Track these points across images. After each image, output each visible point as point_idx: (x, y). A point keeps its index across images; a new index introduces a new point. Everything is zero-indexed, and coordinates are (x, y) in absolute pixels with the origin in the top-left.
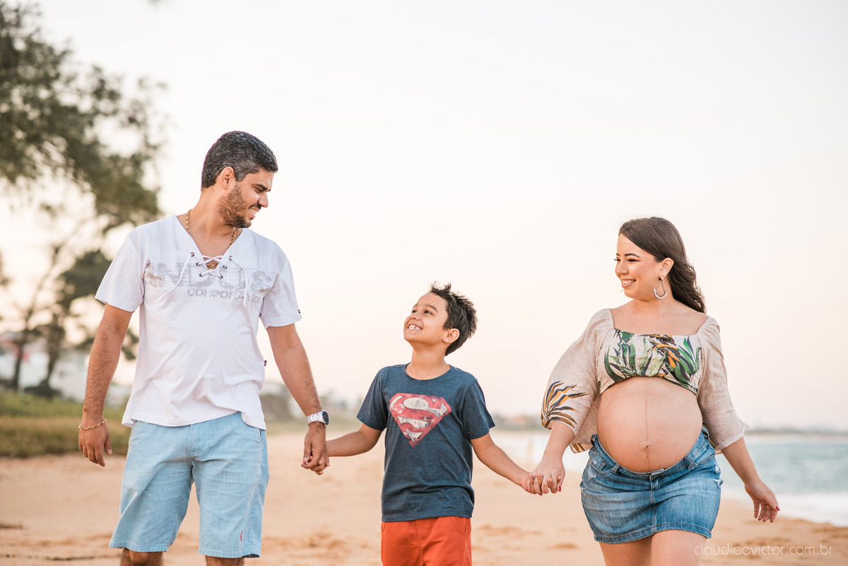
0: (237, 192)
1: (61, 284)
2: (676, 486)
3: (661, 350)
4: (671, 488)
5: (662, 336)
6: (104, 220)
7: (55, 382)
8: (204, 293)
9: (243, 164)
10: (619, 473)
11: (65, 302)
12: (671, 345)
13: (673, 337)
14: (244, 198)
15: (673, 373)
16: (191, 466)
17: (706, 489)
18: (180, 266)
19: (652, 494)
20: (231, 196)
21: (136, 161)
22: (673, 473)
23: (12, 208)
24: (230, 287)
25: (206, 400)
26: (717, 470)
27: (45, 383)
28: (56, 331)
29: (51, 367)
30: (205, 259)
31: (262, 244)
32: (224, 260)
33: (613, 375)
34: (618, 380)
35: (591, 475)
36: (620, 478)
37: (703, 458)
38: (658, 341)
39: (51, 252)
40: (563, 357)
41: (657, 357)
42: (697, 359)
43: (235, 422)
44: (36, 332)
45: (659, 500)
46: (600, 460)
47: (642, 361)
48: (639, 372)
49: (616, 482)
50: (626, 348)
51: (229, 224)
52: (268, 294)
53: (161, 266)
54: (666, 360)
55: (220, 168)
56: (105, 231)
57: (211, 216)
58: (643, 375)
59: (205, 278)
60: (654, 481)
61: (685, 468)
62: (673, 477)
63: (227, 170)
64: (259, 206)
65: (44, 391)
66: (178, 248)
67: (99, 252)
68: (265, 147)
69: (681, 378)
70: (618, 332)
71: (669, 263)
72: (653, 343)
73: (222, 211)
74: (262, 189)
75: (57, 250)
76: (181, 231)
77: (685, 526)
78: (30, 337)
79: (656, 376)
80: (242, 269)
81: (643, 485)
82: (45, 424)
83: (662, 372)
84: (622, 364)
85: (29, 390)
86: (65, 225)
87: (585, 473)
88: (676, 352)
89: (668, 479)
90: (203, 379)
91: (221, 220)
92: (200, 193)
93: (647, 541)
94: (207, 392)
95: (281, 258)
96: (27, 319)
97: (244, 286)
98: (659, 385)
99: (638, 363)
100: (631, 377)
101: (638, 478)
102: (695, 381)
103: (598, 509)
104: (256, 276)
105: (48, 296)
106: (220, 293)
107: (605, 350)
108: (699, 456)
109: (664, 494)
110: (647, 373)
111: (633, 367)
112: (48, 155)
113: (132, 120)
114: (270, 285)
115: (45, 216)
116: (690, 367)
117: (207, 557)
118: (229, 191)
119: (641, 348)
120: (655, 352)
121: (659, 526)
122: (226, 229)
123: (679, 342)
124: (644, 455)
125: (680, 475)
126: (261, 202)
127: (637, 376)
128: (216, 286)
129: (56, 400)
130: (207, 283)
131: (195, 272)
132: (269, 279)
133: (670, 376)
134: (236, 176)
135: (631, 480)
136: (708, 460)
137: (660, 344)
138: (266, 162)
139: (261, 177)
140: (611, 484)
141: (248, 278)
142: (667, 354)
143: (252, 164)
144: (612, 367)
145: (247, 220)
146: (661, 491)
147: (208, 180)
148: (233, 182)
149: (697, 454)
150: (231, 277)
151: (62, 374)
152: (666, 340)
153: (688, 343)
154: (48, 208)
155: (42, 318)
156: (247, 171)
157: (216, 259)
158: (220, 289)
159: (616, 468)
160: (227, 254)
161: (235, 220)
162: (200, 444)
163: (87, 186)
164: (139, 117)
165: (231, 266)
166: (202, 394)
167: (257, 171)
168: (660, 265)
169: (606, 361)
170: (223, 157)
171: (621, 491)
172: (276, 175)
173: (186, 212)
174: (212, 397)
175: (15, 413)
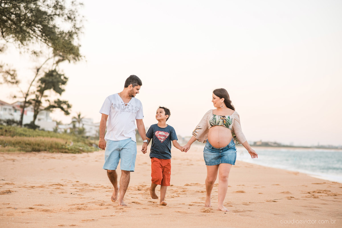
0: (133, 90)
1: (39, 84)
2: (226, 152)
3: (222, 119)
4: (225, 152)
5: (223, 116)
6: (57, 58)
7: (37, 123)
8: (124, 111)
9: (135, 84)
10: (213, 148)
11: (41, 91)
12: (225, 118)
13: (226, 116)
14: (134, 91)
15: (225, 125)
16: (120, 150)
17: (233, 153)
18: (119, 105)
19: (220, 154)
20: (131, 91)
21: (71, 34)
22: (225, 149)
23: (20, 53)
24: (130, 110)
25: (123, 135)
26: (236, 148)
27: (33, 122)
28: (38, 102)
29: (35, 117)
30: (125, 103)
31: (137, 100)
32: (128, 104)
33: (211, 125)
34: (212, 126)
35: (206, 149)
36: (213, 149)
37: (232, 146)
38: (222, 117)
39: (36, 70)
40: (201, 120)
41: (221, 121)
42: (231, 121)
43: (130, 140)
44: (29, 103)
45: (222, 155)
46: (208, 145)
47: (218, 122)
48: (217, 124)
49: (212, 150)
50: (214, 119)
51: (130, 96)
52: (138, 112)
53: (115, 104)
54: (223, 122)
55: (129, 84)
56: (58, 62)
57: (126, 94)
58: (218, 125)
59: (124, 108)
60: (221, 150)
61: (228, 148)
62: (225, 150)
63: (131, 85)
64: (137, 93)
65: (32, 126)
66: (118, 101)
67: (55, 71)
68: (140, 80)
69: (227, 126)
70: (213, 115)
71: (223, 99)
72: (221, 118)
73: (129, 93)
74: (138, 89)
75: (38, 70)
76: (119, 97)
77: (228, 162)
78: (27, 105)
79: (221, 125)
80: (133, 106)
81: (218, 151)
82: (32, 140)
83: (222, 124)
84: (213, 122)
85: (26, 125)
86: (42, 60)
87: (205, 148)
88: (226, 120)
89: (224, 150)
90: (123, 131)
91: (128, 95)
92: (124, 88)
93: (218, 165)
94: (123, 134)
95: (141, 104)
96: (26, 98)
97: (133, 109)
98: (222, 128)
99: (217, 122)
100: (215, 125)
101: (217, 150)
102: (231, 127)
103: (207, 156)
104: (136, 107)
105: (34, 88)
106: (128, 111)
107: (210, 119)
108: (231, 145)
109: (223, 154)
110: (219, 125)
111: (216, 123)
112: (34, 31)
113: (69, 18)
114: (139, 109)
115: (34, 56)
116: (229, 123)
117: (122, 170)
118: (131, 90)
119: (218, 119)
120: (221, 120)
121: (222, 162)
122: (129, 97)
123: (227, 117)
124: (218, 144)
125: (227, 149)
126: (138, 92)
127: (217, 125)
128: (127, 109)
129: (37, 130)
130: (125, 109)
131: (122, 106)
132: (138, 108)
133: (224, 125)
134: (133, 86)
135: (216, 150)
136: (233, 146)
137: (222, 118)
138: (140, 84)
139: (138, 87)
140: (211, 151)
141: (134, 108)
142: (224, 120)
143: (137, 84)
144: (211, 123)
145: (134, 96)
146: (222, 153)
147: (126, 86)
148: (132, 87)
149: (231, 144)
150: (130, 108)
151: (39, 120)
152: (224, 117)
153: (229, 117)
154: (35, 53)
155: (32, 97)
156: (135, 85)
157: (127, 103)
158: (128, 110)
159: (212, 147)
160: (129, 102)
161: (131, 95)
162: (122, 145)
163: (50, 44)
164: (72, 17)
165: (130, 105)
166: (122, 134)
167: (138, 86)
168: (221, 100)
169: (210, 121)
170: (130, 82)
171: (213, 152)
172: (141, 86)
173: (120, 92)
174: (124, 135)
175: (20, 135)
